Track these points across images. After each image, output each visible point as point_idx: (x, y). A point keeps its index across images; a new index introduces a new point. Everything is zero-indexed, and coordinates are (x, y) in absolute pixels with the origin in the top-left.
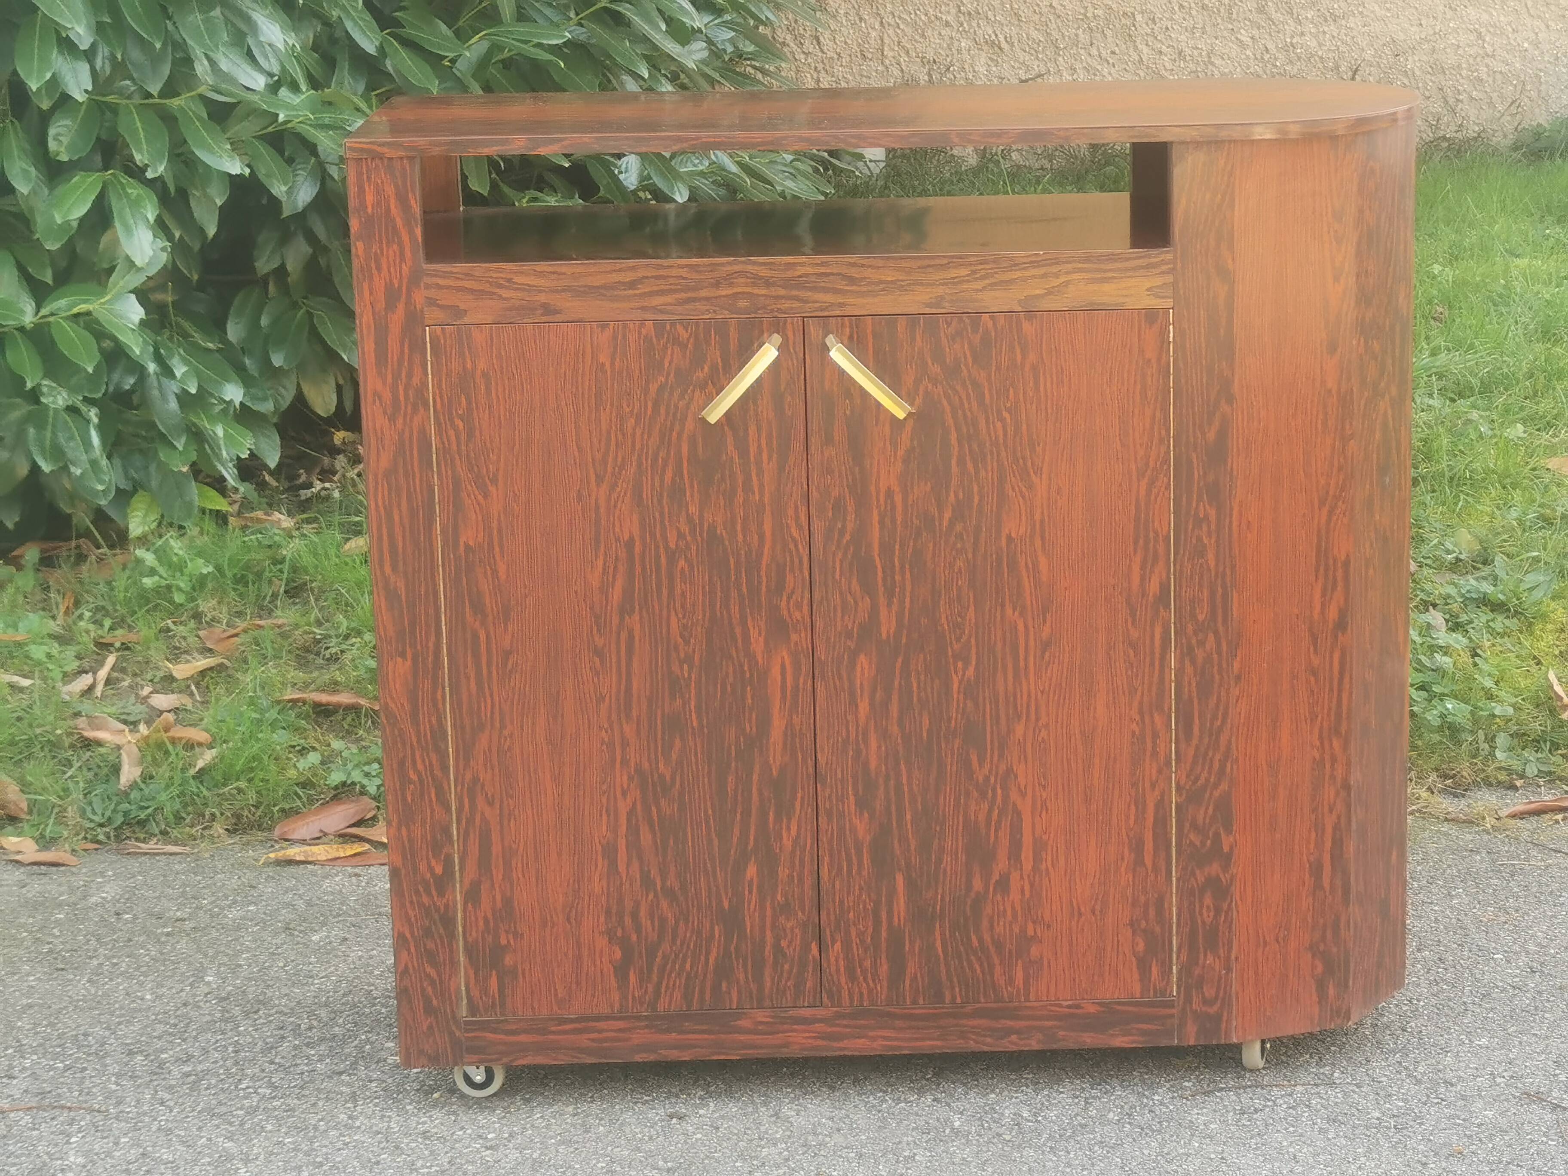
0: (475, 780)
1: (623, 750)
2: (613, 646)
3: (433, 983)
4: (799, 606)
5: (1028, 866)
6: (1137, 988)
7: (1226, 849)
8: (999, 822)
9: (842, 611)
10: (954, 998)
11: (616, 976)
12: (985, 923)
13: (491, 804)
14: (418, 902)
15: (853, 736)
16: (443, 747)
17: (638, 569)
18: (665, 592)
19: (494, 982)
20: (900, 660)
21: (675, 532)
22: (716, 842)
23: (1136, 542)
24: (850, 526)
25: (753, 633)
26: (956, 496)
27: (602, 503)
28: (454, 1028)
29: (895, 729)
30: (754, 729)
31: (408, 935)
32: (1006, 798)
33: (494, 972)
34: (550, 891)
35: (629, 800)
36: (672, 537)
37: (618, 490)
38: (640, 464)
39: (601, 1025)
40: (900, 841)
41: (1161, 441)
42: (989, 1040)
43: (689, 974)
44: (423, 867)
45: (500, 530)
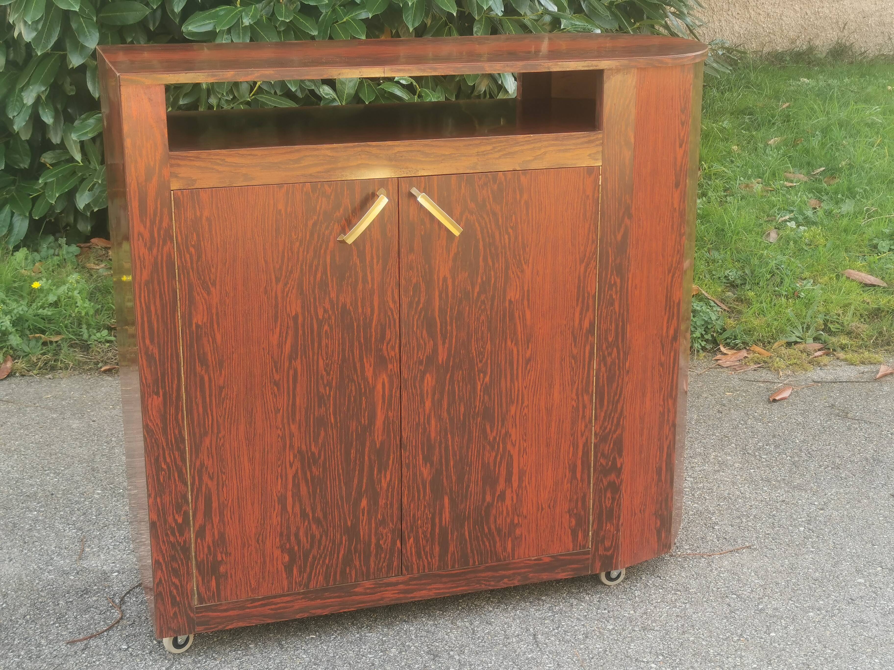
0: (202, 465)
1: (291, 439)
2: (285, 379)
3: (176, 587)
4: (393, 348)
5: (515, 485)
6: (571, 546)
7: (619, 465)
8: (500, 463)
9: (417, 349)
10: (474, 562)
11: (286, 571)
12: (492, 519)
13: (211, 478)
14: (167, 541)
15: (422, 421)
16: (182, 447)
17: (300, 332)
18: (316, 345)
19: (213, 583)
20: (449, 375)
21: (322, 310)
22: (344, 488)
23: (578, 300)
24: (422, 300)
25: (367, 366)
26: (482, 278)
27: (279, 295)
28: (189, 612)
29: (445, 415)
30: (367, 422)
31: (161, 560)
32: (504, 448)
33: (214, 577)
34: (247, 526)
35: (294, 469)
36: (320, 312)
37: (289, 285)
38: (302, 270)
39: (278, 600)
40: (446, 478)
41: (593, 242)
42: (492, 583)
43: (327, 566)
44: (170, 519)
45: (217, 314)
